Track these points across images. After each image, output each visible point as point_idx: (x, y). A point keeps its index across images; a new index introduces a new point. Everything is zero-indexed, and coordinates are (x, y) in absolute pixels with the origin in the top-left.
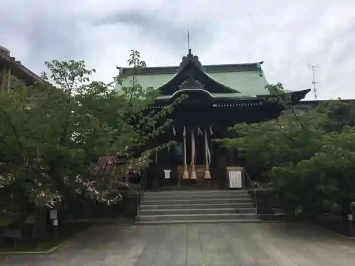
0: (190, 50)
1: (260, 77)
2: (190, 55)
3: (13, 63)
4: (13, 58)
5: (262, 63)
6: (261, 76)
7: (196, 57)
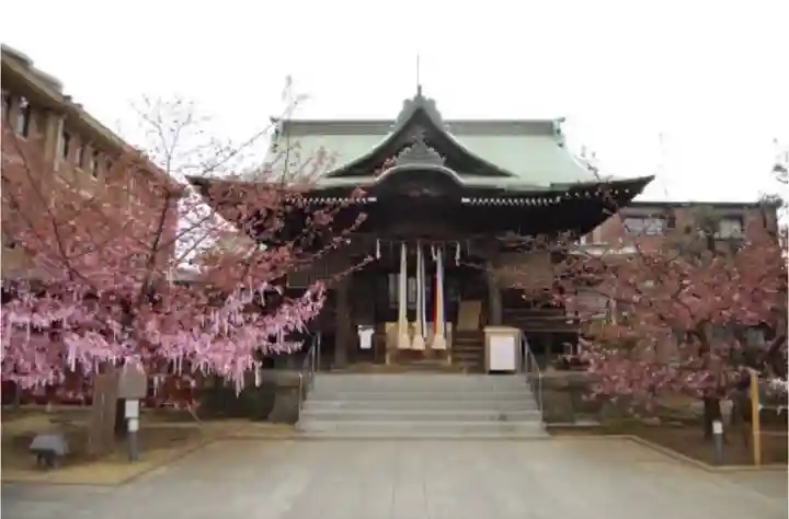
0: (419, 88)
1: (559, 148)
2: (419, 97)
3: (67, 107)
4: (68, 98)
5: (563, 120)
6: (561, 145)
7: (432, 102)
